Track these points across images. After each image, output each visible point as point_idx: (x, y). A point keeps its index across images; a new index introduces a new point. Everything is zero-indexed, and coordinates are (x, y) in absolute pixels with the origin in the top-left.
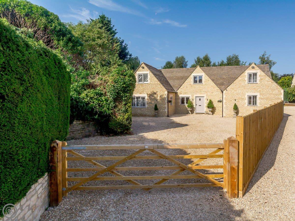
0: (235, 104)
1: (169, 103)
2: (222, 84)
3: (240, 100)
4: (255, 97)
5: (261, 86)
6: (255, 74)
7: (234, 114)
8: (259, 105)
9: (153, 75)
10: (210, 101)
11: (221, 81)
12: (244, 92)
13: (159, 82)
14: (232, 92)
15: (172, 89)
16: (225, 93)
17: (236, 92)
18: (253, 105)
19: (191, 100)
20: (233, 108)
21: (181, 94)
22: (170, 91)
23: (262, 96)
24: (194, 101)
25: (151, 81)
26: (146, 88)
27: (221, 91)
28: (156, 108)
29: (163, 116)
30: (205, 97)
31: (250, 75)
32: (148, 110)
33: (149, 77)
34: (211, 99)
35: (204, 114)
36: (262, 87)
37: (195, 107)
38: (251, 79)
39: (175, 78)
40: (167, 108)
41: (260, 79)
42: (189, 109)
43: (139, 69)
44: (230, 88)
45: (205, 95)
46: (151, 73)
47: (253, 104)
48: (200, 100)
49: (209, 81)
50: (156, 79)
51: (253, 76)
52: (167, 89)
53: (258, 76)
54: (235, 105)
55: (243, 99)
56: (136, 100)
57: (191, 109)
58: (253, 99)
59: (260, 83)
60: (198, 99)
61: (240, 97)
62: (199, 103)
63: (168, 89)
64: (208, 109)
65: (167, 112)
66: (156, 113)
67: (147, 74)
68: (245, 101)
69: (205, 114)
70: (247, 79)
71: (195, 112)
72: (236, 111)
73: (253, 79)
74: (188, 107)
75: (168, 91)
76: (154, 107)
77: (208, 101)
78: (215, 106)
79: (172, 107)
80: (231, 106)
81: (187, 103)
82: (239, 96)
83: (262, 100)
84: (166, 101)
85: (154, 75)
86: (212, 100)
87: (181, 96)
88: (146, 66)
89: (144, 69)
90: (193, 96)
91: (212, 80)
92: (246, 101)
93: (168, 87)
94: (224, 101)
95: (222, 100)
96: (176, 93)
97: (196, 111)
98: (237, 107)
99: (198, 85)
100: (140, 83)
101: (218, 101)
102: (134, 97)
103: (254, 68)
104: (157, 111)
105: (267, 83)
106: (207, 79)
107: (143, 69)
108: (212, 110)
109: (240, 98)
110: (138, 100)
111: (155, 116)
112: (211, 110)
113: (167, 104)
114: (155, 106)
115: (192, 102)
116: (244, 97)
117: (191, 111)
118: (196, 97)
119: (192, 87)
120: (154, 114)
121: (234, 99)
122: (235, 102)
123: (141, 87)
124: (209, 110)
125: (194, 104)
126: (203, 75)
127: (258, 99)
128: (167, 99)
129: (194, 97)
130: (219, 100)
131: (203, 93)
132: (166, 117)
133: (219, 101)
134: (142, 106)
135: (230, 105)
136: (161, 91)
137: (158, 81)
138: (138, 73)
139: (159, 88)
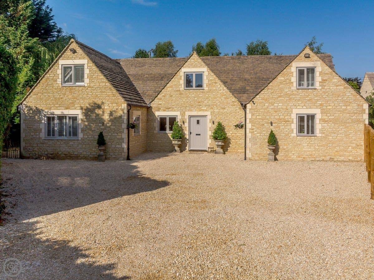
0: (272, 132)
1: (130, 129)
2: (243, 91)
3: (280, 125)
4: (311, 117)
5: (323, 94)
6: (311, 71)
7: (268, 152)
8: (320, 135)
9: (95, 68)
10: (220, 124)
11: (241, 84)
12: (288, 107)
13: (108, 84)
14: (265, 107)
15: (140, 99)
16: (250, 109)
17: (272, 107)
18: (308, 135)
19: (179, 123)
20: (267, 140)
21: (159, 110)
22: (135, 103)
23: (326, 116)
24: (187, 125)
25: (91, 81)
26: (81, 96)
27: (242, 104)
28: (101, 141)
29: (116, 159)
30: (209, 117)
31: (301, 72)
32: (84, 146)
33: (87, 71)
34: (221, 121)
35: (206, 152)
36: (324, 96)
37: (187, 138)
38: (304, 81)
39: (146, 77)
40: (126, 140)
41: (321, 80)
42: (176, 142)
43: (65, 54)
44: (260, 99)
45: (208, 113)
46: (91, 64)
47: (308, 133)
48: (198, 122)
49: (216, 83)
50: (102, 77)
51: (308, 73)
52: (128, 99)
53: (317, 74)
54: (270, 134)
55: (287, 121)
56: (56, 121)
57: (180, 143)
58: (308, 121)
59: (320, 88)
60: (194, 120)
61: (281, 117)
62: (196, 129)
63: (130, 98)
64: (214, 142)
65: (126, 150)
66: (102, 153)
67: (83, 66)
68: (291, 125)
69: (209, 152)
70: (294, 79)
71: (187, 148)
72: (274, 148)
73: (308, 80)
74: (173, 138)
75: (130, 103)
76: (97, 137)
77: (215, 126)
78: (229, 134)
79: (138, 137)
80: (262, 136)
81: (171, 129)
82: (279, 116)
83: (326, 125)
84: (125, 126)
85: (98, 67)
86: (223, 124)
87: (158, 114)
88: (81, 48)
89: (76, 54)
90: (183, 115)
91: (222, 81)
92: (294, 126)
93: (131, 94)
94: (249, 126)
95: (244, 123)
96: (149, 109)
97: (190, 147)
98: (276, 138)
99: (193, 93)
100: (67, 84)
101: (235, 126)
102: (53, 116)
103: (309, 57)
104: (102, 148)
105: (335, 88)
106: (211, 80)
107: (73, 55)
108: (223, 144)
109: (281, 119)
110: (61, 123)
111: (98, 158)
112: (220, 143)
113: (126, 131)
114: (99, 136)
115: (181, 127)
116: (288, 117)
117: (179, 146)
118: (190, 117)
119: (182, 95)
120: (98, 154)
121: (270, 121)
122: (271, 127)
123: (68, 93)
124: (217, 143)
125: (187, 132)
126: (204, 72)
127: (317, 121)
128: (125, 121)
129: (187, 117)
130: (237, 123)
131: (205, 108)
132: (124, 159)
133: (237, 126)
134: (70, 135)
135: (262, 134)
136: (112, 104)
137: (107, 81)
138: (61, 62)
139: (108, 96)
